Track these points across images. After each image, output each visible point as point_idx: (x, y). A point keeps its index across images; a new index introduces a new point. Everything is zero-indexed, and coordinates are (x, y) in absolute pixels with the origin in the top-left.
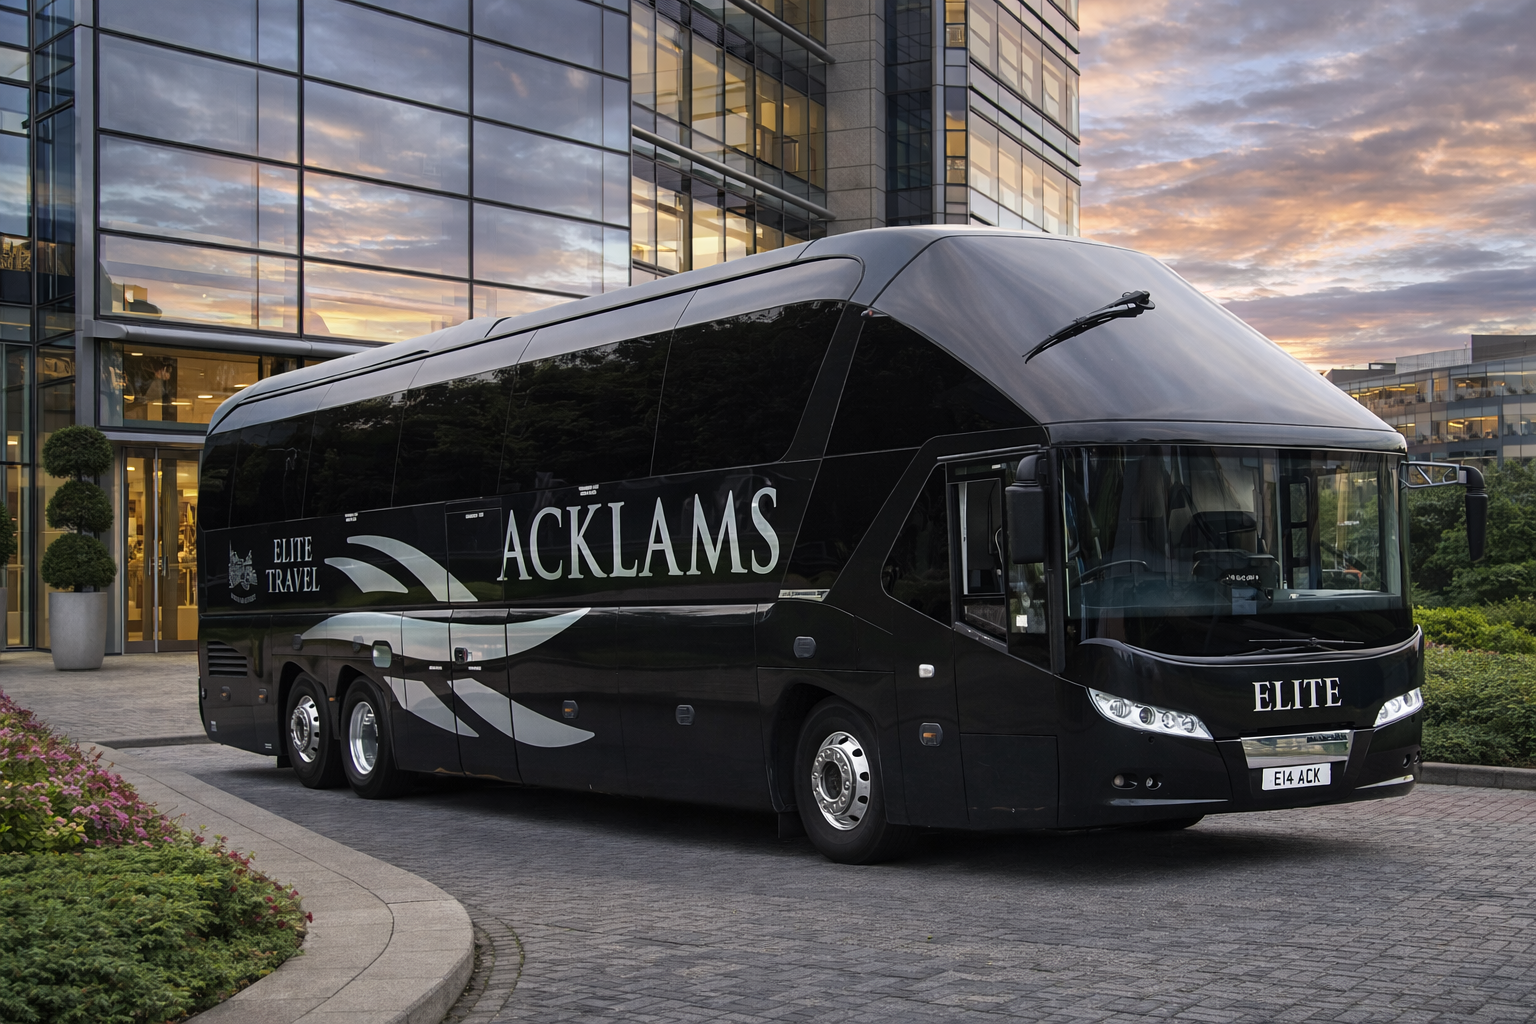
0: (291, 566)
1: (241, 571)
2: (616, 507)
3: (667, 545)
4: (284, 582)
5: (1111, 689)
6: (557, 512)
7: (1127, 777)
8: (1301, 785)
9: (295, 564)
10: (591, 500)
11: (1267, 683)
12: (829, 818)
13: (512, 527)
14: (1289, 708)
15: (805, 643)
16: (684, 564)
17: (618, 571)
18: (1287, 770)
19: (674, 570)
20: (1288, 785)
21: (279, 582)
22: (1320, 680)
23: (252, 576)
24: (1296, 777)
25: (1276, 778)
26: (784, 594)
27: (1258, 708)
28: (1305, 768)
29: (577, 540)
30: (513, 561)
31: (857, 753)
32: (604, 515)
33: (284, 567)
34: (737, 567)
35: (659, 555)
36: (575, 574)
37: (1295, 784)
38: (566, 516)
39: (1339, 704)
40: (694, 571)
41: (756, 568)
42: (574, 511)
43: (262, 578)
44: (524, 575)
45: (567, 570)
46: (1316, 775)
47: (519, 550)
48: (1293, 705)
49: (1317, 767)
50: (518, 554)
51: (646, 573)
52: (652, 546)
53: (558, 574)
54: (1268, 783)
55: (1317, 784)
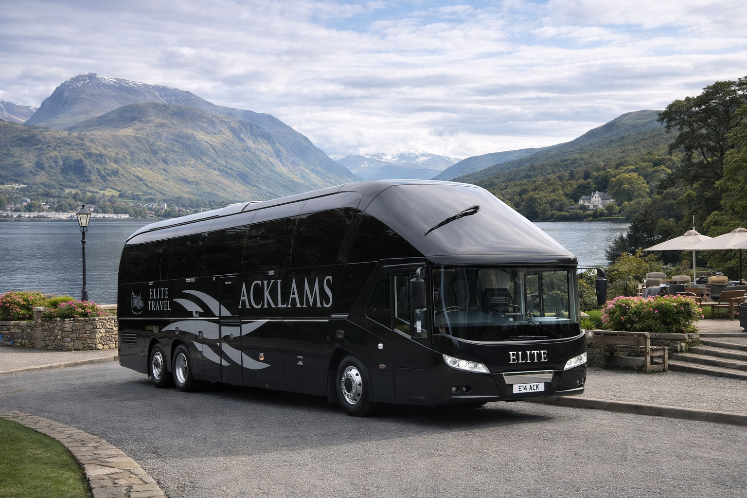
0: (159, 300)
1: (136, 301)
2: (279, 281)
3: (296, 296)
4: (155, 306)
5: (451, 354)
6: (260, 282)
7: (458, 388)
8: (531, 391)
9: (160, 299)
10: (271, 277)
11: (515, 352)
12: (347, 399)
13: (244, 288)
14: (525, 362)
15: (340, 334)
16: (302, 304)
17: (280, 306)
18: (524, 385)
19: (299, 305)
20: (525, 391)
21: (153, 306)
22: (538, 351)
23: (141, 304)
24: (528, 387)
25: (519, 388)
26: (333, 316)
27: (511, 362)
28: (532, 385)
29: (266, 294)
30: (244, 301)
31: (357, 375)
32: (276, 284)
33: (156, 300)
34: (319, 305)
35: (294, 299)
36: (266, 306)
37: (528, 391)
38: (263, 284)
39: (547, 360)
40: (305, 306)
41: (325, 305)
42: (265, 282)
43: (146, 305)
44: (248, 306)
45: (263, 305)
46: (537, 387)
47: (246, 297)
48: (527, 360)
49: (538, 384)
50: (246, 298)
51: (289, 306)
52: (292, 296)
53: (260, 306)
54: (516, 390)
55: (538, 391)
